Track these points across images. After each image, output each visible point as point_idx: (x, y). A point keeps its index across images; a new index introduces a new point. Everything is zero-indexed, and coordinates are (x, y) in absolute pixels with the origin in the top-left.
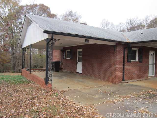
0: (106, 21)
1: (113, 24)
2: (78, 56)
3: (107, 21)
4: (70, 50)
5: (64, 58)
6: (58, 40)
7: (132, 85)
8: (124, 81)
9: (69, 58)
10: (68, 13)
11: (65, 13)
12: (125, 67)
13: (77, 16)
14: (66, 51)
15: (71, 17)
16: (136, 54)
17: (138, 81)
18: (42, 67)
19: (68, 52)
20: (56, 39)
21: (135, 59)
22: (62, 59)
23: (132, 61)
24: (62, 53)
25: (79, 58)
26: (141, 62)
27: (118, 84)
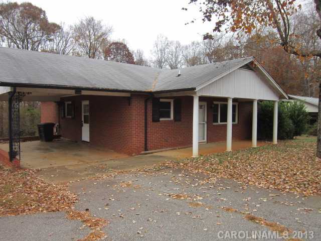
0: (164, 38)
1: (179, 44)
2: (84, 113)
3: (166, 38)
4: (70, 103)
5: (63, 116)
6: (28, 93)
7: (156, 157)
8: (147, 150)
9: (70, 117)
10: (85, 22)
11: (78, 23)
12: (149, 129)
13: (104, 28)
14: (66, 103)
15: (92, 31)
16: (170, 108)
17: (172, 150)
18: (34, 133)
19: (68, 105)
20: (24, 93)
21: (169, 117)
22: (59, 117)
23: (161, 119)
24: (59, 108)
25: (85, 116)
26: (180, 120)
27: (136, 156)
